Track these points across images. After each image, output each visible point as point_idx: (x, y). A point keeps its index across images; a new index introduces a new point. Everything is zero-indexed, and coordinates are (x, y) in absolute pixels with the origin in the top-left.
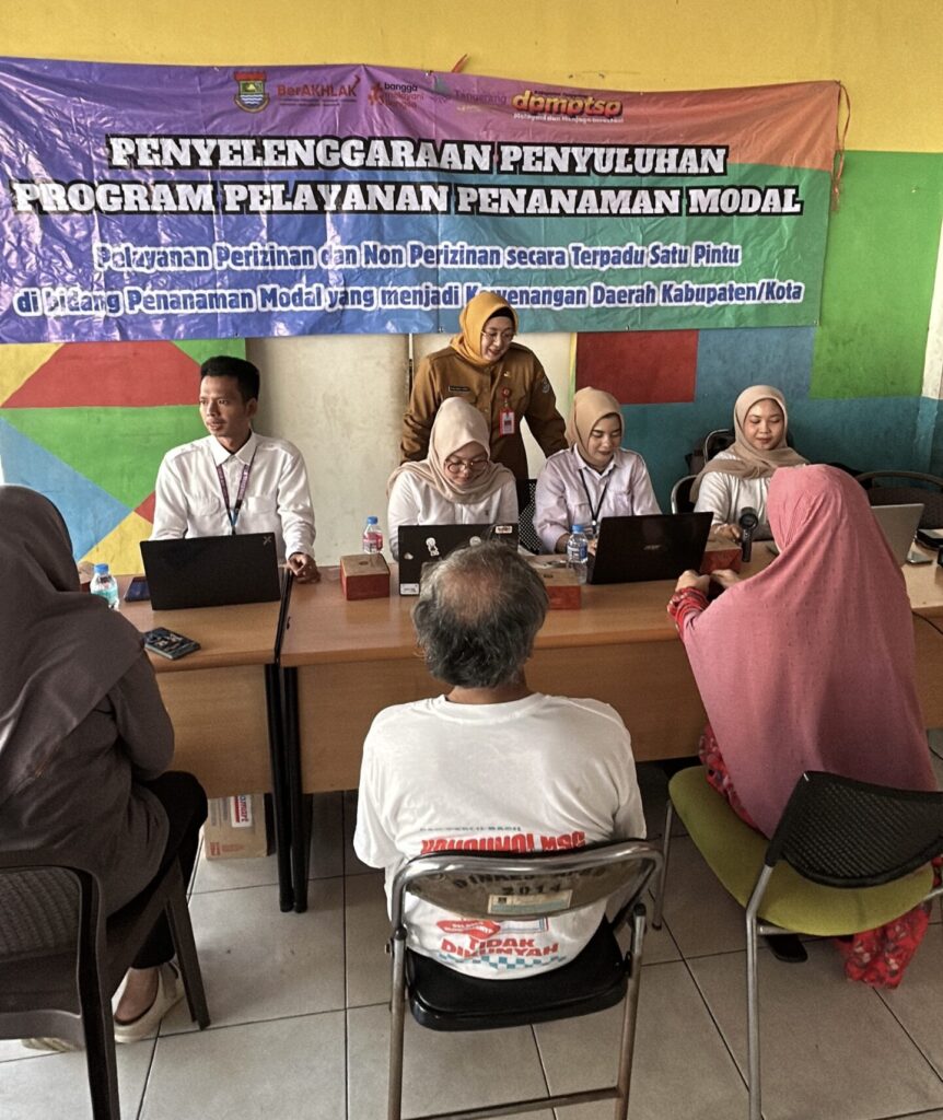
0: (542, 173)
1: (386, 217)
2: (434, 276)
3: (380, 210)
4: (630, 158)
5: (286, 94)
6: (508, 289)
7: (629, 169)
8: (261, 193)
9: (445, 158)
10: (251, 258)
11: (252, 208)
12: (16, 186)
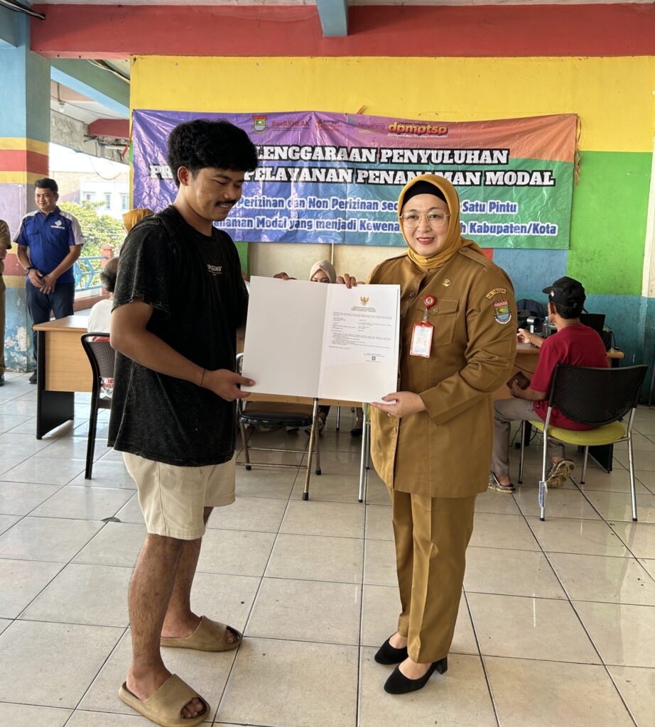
0: (403, 163)
1: (320, 185)
2: (343, 214)
3: (318, 181)
4: (452, 156)
5: (276, 125)
6: (382, 223)
7: (451, 161)
8: (261, 172)
9: (352, 155)
10: (254, 203)
11: (256, 179)
12: (152, 167)
